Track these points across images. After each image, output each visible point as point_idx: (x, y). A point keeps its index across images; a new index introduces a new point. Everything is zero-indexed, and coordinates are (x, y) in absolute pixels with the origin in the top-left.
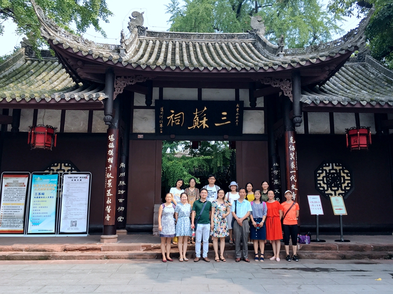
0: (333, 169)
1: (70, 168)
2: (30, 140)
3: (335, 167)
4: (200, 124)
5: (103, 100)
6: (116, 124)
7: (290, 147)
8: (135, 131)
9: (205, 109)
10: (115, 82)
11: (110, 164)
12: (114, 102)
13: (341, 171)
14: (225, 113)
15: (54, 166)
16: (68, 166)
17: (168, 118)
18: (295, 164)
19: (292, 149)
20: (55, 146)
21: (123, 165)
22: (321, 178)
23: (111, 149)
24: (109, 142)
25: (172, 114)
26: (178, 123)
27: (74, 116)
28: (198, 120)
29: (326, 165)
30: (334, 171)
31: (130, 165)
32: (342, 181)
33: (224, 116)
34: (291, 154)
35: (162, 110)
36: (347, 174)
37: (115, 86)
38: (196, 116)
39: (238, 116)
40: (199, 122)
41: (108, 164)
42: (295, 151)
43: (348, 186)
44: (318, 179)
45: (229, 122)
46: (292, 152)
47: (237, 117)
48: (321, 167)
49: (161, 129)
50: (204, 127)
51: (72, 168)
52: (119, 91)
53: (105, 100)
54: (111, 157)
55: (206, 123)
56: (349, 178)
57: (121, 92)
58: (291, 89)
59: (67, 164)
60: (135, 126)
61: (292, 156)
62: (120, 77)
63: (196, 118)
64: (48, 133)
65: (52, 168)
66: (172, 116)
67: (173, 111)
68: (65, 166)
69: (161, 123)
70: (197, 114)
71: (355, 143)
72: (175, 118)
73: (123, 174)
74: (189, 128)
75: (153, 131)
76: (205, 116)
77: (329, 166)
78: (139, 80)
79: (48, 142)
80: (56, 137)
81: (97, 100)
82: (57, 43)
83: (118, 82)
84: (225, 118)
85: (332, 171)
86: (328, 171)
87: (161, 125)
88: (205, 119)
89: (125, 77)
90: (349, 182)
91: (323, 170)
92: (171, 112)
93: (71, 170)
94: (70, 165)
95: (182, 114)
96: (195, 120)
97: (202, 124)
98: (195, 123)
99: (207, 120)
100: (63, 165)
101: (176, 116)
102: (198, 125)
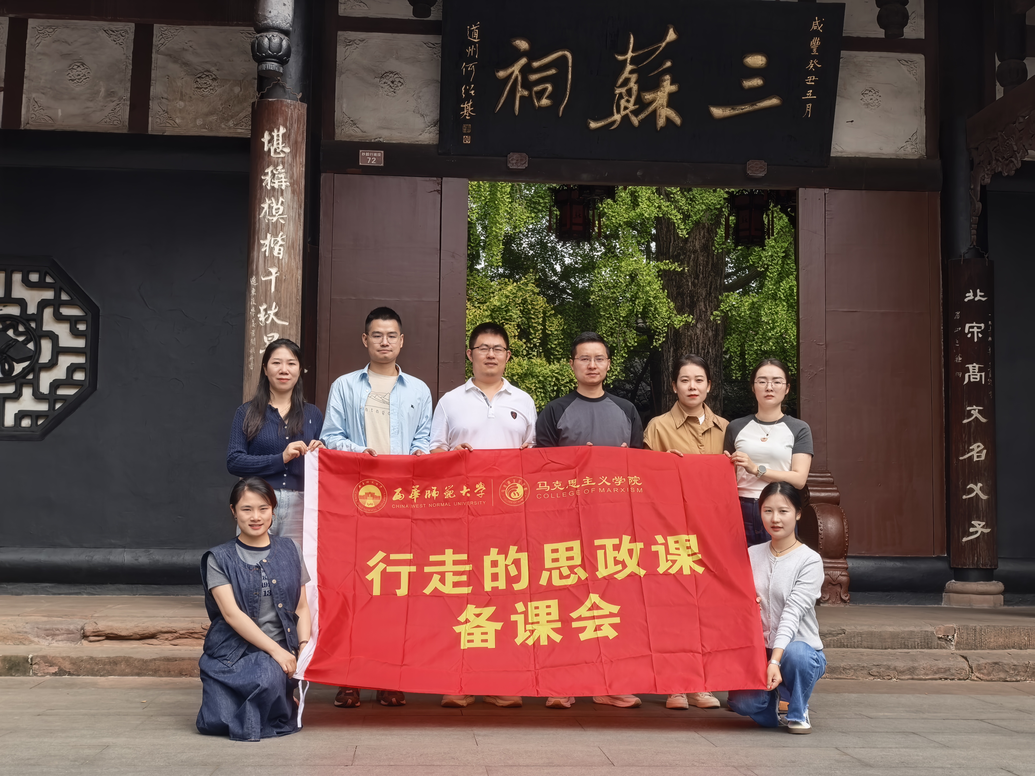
1: (49, 295)
8: (344, 133)
9: (671, 36)
14: (757, 61)
16: (40, 285)
17: (502, 74)
23: (274, 193)
24: (266, 161)
25: (519, 54)
26: (545, 102)
27: (64, 56)
28: (635, 88)
35: (475, 37)
38: (629, 67)
39: (816, 72)
40: (639, 100)
45: (774, 101)
47: (810, 80)
49: (466, 128)
50: (661, 122)
51: (58, 296)
54: (274, 228)
55: (672, 101)
59: (34, 277)
60: (343, 107)
66: (516, 69)
67: (523, 45)
68: (26, 283)
69: (468, 97)
70: (634, 61)
72: (534, 77)
74: (593, 125)
75: (429, 137)
76: (667, 71)
84: (757, 82)
87: (467, 108)
88: (668, 87)
92: (516, 49)
93: (56, 304)
94: (49, 280)
95: (564, 57)
96: (623, 90)
97: (651, 109)
98: (623, 103)
99: (674, 88)
100: (17, 277)
101: (536, 64)
102: (636, 113)
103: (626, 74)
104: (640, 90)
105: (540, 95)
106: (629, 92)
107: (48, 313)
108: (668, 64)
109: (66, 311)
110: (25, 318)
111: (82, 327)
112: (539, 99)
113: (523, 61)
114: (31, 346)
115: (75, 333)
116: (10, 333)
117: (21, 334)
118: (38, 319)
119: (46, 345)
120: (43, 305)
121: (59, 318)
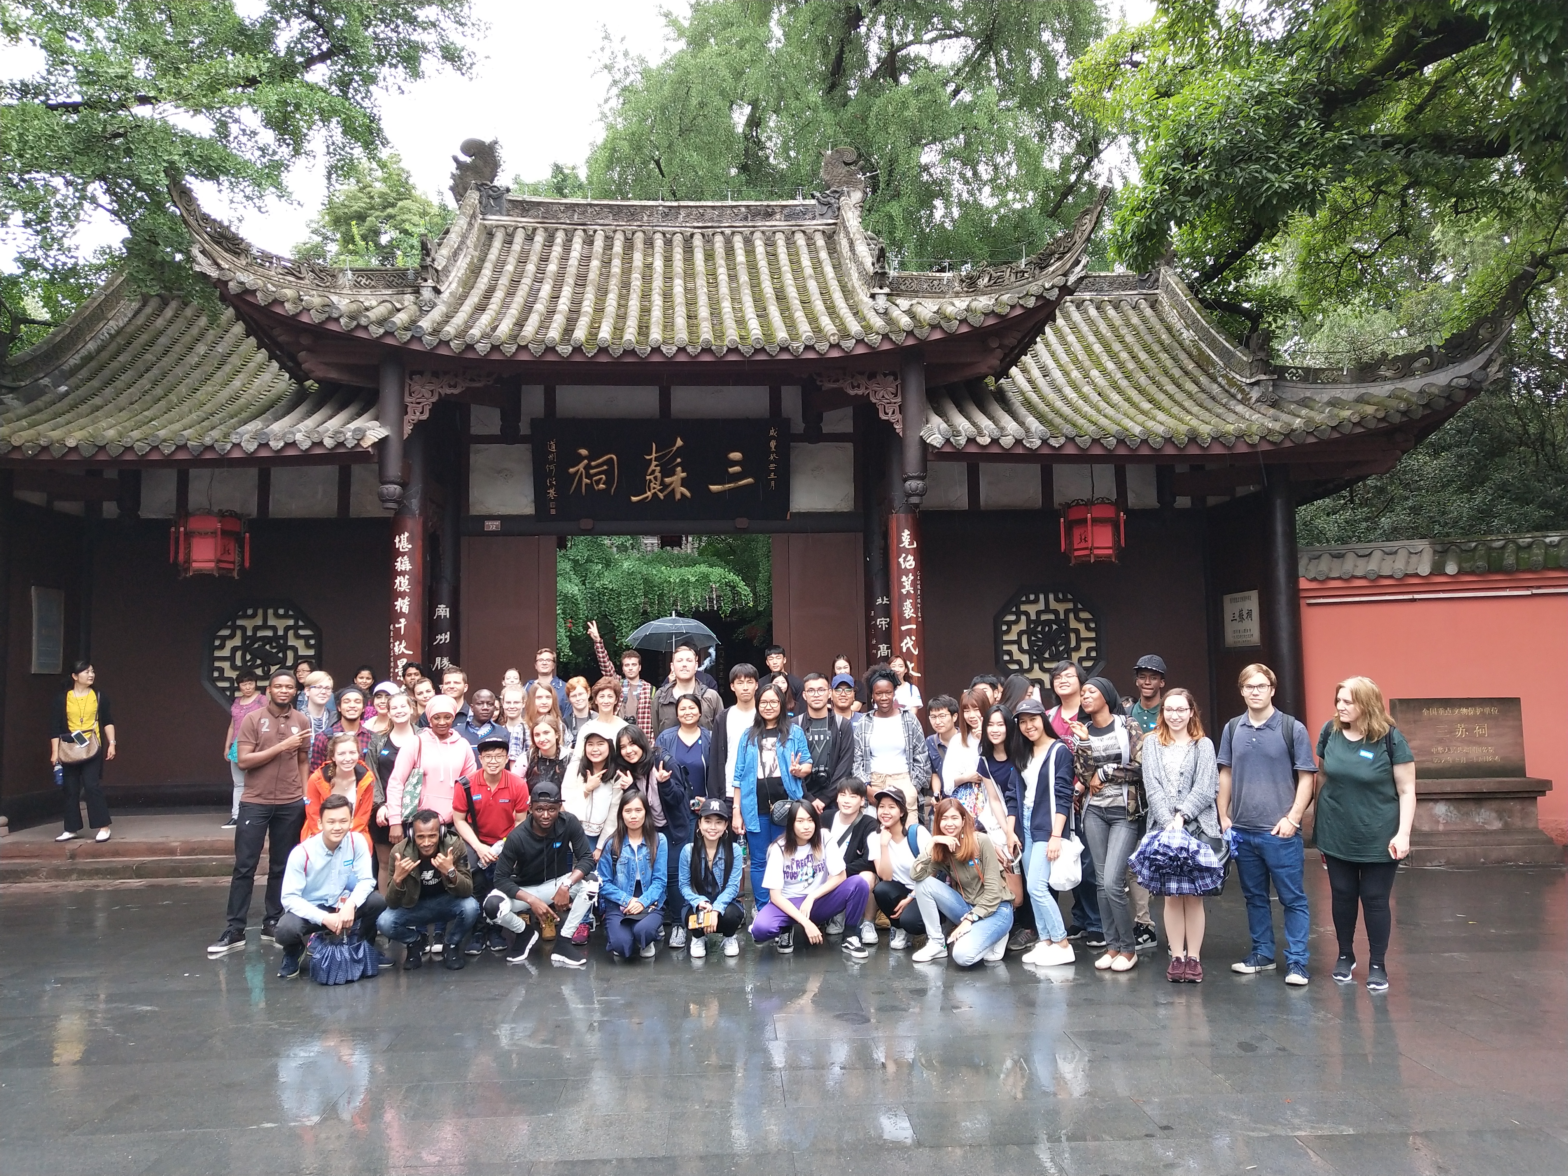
0: (1047, 610)
1: (291, 622)
2: (177, 553)
3: (1053, 605)
4: (664, 486)
5: (374, 445)
6: (415, 504)
7: (901, 560)
8: (476, 510)
9: (679, 443)
10: (407, 389)
11: (402, 615)
12: (407, 445)
13: (1072, 616)
14: (736, 456)
15: (245, 616)
16: (286, 616)
17: (572, 470)
18: (915, 605)
19: (907, 564)
20: (247, 564)
21: (443, 611)
22: (1013, 636)
23: (402, 573)
24: (398, 553)
25: (582, 458)
26: (602, 486)
28: (659, 475)
29: (1028, 597)
30: (1052, 617)
31: (463, 608)
32: (1073, 644)
33: (734, 463)
34: (904, 579)
35: (553, 449)
36: (1086, 622)
37: (407, 399)
38: (654, 463)
39: (775, 461)
40: (662, 483)
41: (394, 616)
42: (914, 571)
43: (1088, 658)
44: (1005, 638)
45: (750, 480)
46: (906, 572)
47: (772, 466)
48: (1012, 604)
49: (552, 505)
50: (678, 496)
51: (296, 622)
52: (418, 414)
53: (381, 444)
54: (402, 595)
55: (684, 483)
56: (1093, 635)
57: (425, 417)
58: (899, 399)
59: (281, 611)
60: (475, 494)
61: (907, 583)
62: (421, 373)
63: (653, 472)
64: (224, 533)
65: (239, 622)
66: (581, 467)
67: (584, 452)
68: (277, 616)
69: (552, 486)
70: (656, 459)
71: (1083, 545)
73: (444, 638)
74: (634, 499)
75: (530, 510)
76: (678, 465)
77: (1036, 601)
78: (472, 380)
79: (226, 558)
80: (247, 540)
81: (358, 445)
82: (239, 290)
83: (416, 387)
84: (737, 469)
85: (1044, 617)
86: (1033, 617)
87: (552, 491)
88: (680, 474)
89: (435, 374)
90: (1093, 644)
91: (1019, 614)
92: (580, 455)
93: (296, 628)
94: (291, 613)
95: (612, 459)
96: (651, 477)
97: (670, 489)
98: (652, 485)
99: (684, 475)
100: (270, 612)
101: (593, 463)
102: (661, 491)
103: (652, 467)
104: (663, 476)
105: (598, 482)
106: (655, 478)
107: (291, 633)
108: (679, 460)
109: (302, 632)
110: (276, 637)
111: (312, 642)
112: (598, 484)
113: (586, 461)
114: (280, 655)
115: (308, 646)
116: (268, 647)
117: (274, 648)
118: (285, 637)
119: (290, 655)
120: (287, 629)
121: (298, 637)
